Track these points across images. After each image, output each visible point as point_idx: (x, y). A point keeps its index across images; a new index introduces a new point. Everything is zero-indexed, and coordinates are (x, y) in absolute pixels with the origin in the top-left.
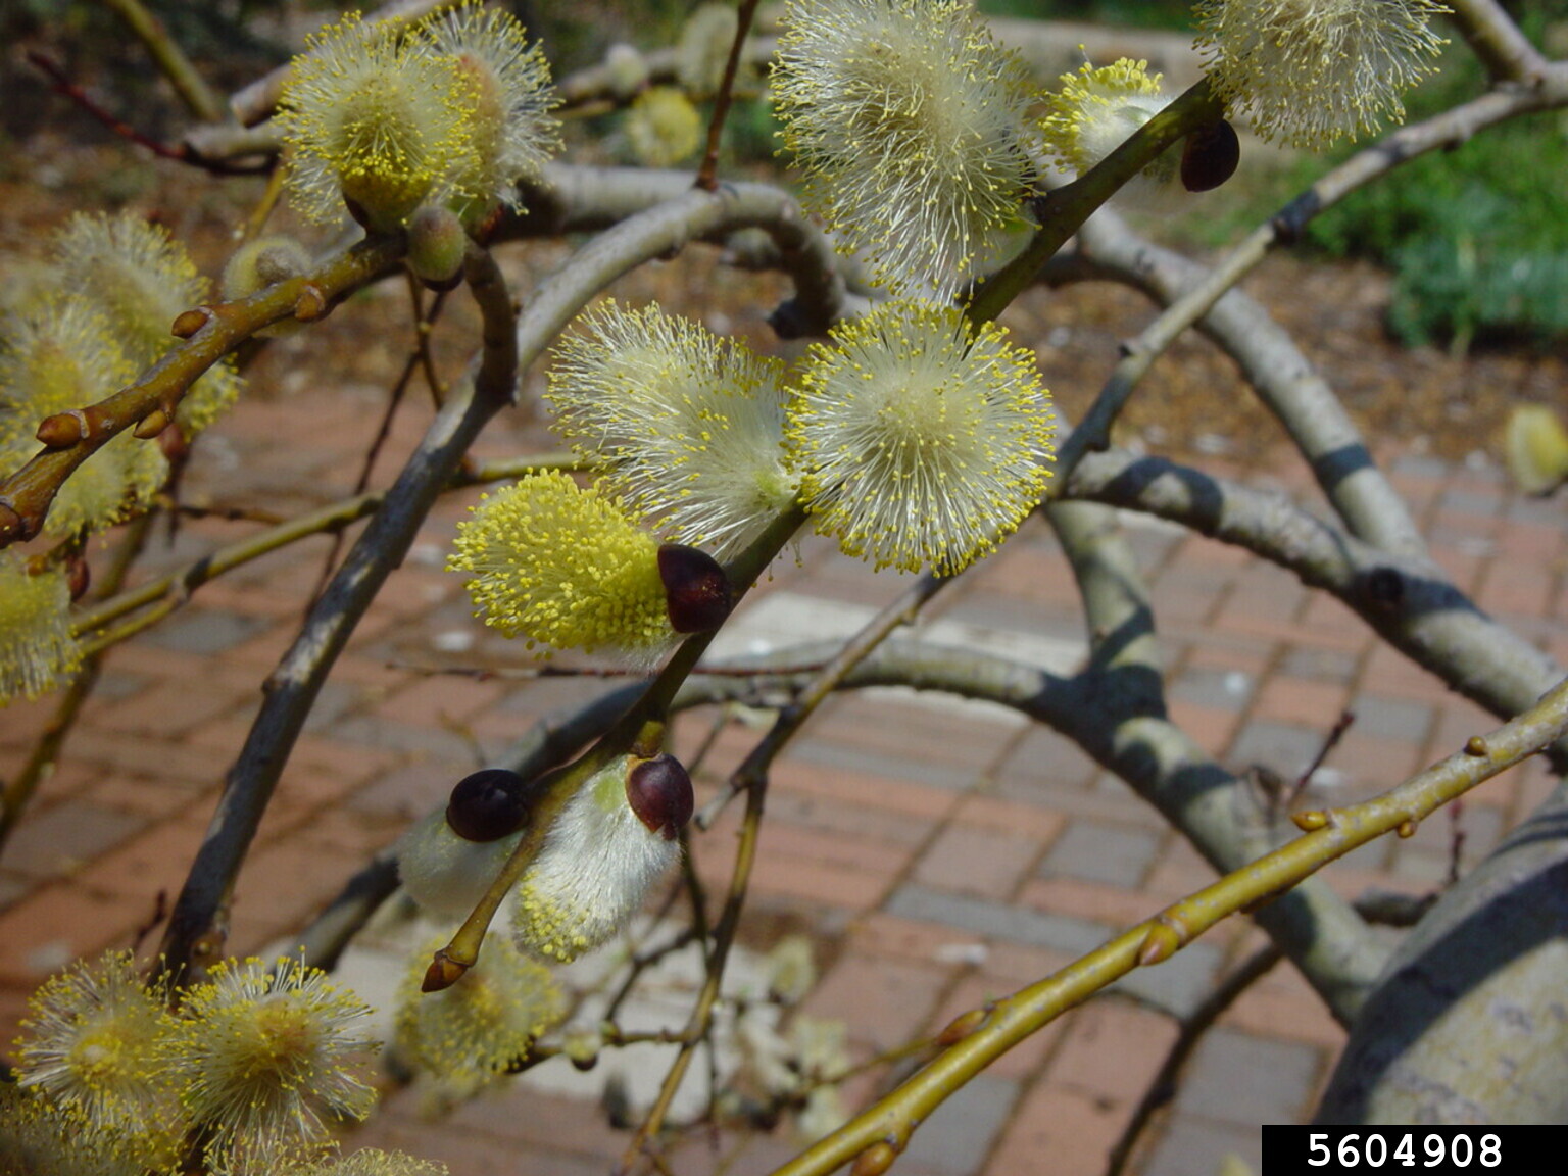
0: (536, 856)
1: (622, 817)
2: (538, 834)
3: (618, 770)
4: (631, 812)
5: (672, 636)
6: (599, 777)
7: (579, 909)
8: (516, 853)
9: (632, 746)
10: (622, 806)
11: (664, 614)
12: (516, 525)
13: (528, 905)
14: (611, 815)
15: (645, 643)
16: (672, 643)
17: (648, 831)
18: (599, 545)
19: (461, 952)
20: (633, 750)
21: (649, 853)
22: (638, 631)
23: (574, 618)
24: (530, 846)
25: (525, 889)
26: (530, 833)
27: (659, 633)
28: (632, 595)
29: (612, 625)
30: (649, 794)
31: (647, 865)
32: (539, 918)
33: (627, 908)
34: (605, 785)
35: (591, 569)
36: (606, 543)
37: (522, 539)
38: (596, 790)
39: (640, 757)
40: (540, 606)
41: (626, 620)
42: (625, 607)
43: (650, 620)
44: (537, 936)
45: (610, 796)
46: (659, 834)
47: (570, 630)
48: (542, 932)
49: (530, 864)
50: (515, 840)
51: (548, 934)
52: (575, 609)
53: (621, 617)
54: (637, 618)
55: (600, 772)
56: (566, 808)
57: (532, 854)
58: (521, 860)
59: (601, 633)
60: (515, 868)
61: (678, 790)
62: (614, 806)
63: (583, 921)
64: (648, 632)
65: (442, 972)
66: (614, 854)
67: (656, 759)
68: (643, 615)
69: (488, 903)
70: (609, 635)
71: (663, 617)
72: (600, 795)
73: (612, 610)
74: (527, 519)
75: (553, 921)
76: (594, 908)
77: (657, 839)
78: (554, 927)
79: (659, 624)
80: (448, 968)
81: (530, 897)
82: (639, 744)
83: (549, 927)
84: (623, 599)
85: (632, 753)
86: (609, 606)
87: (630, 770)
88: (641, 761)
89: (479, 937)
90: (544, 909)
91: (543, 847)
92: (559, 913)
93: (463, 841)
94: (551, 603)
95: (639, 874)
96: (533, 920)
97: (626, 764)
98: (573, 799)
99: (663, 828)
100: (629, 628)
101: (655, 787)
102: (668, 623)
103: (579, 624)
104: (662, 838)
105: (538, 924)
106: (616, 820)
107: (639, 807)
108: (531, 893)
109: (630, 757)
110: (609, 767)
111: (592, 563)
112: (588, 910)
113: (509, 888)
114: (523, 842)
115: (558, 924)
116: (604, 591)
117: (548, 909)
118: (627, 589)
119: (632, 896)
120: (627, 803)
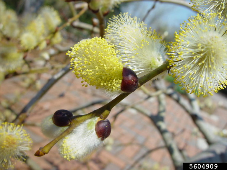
0: (69, 134)
1: (92, 132)
2: (71, 129)
3: (95, 120)
4: (95, 131)
5: (120, 91)
6: (90, 120)
7: (75, 150)
8: (65, 131)
9: (100, 115)
10: (93, 130)
11: (120, 84)
12: (88, 47)
13: (63, 145)
14: (90, 131)
15: (112, 91)
16: (119, 93)
17: (98, 137)
18: (109, 59)
19: (45, 150)
20: (100, 116)
21: (96, 142)
22: (112, 87)
23: (96, 77)
24: (68, 131)
25: (64, 141)
26: (69, 128)
27: (117, 89)
28: (113, 76)
29: (105, 83)
30: (100, 129)
31: (94, 145)
32: (65, 149)
33: (87, 153)
34: (91, 123)
35: (105, 65)
36: (111, 60)
37: (89, 51)
38: (88, 124)
39: (101, 119)
40: (87, 70)
41: (110, 82)
42: (110, 79)
43: (115, 84)
44: (64, 153)
45: (91, 126)
46: (100, 138)
47: (94, 80)
48: (65, 152)
49: (67, 135)
50: (66, 128)
51: (66, 153)
52: (97, 75)
53: (108, 82)
54: (112, 83)
55: (90, 119)
56: (79, 125)
57: (68, 133)
58: (65, 133)
59: (102, 84)
60: (63, 135)
61: (108, 129)
62: (91, 129)
63: (75, 153)
64: (114, 88)
65: (39, 153)
66: (88, 140)
67: (105, 120)
68: (114, 83)
69: (55, 141)
70: (104, 85)
71: (119, 85)
72: (89, 125)
73: (106, 78)
74: (92, 46)
75: (68, 151)
76: (79, 151)
77: (99, 140)
78: (68, 152)
79: (118, 86)
80: (41, 153)
81: (65, 143)
82: (102, 115)
83: (67, 152)
84: (111, 76)
85: (99, 117)
86: (106, 77)
87: (98, 121)
88: (101, 120)
89: (50, 148)
90: (67, 147)
91: (72, 132)
92: (70, 149)
93: (54, 124)
94: (91, 70)
95: (92, 147)
96: (64, 149)
97: (97, 119)
98: (82, 123)
99: (101, 137)
100: (110, 85)
101: (102, 127)
102: (120, 87)
103: (97, 80)
104: (100, 140)
105: (64, 150)
106: (91, 132)
107: (97, 131)
108: (65, 142)
109: (99, 118)
110: (93, 118)
111: (106, 64)
112: (77, 151)
113: (61, 139)
114: (67, 129)
115: (69, 152)
116: (106, 73)
117: (68, 148)
118: (112, 74)
119: (89, 151)
120: (94, 129)
